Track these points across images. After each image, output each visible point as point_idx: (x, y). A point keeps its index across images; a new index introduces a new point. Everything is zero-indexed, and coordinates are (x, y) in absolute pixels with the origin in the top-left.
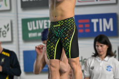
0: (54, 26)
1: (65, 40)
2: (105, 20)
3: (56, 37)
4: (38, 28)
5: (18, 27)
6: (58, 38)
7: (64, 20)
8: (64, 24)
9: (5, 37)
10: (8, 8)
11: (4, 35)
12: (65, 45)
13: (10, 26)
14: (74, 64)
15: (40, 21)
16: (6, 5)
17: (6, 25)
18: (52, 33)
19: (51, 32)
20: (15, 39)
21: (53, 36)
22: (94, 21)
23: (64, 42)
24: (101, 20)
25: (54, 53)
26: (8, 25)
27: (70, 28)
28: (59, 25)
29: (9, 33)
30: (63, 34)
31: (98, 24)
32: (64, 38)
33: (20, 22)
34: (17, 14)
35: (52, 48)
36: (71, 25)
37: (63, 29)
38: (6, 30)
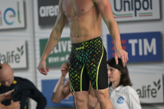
0: (77, 49)
1: (91, 66)
2: (146, 41)
3: (79, 63)
4: (60, 50)
5: (35, 50)
6: (83, 64)
7: (89, 41)
8: (89, 46)
9: (18, 62)
10: (22, 25)
11: (17, 60)
12: (91, 72)
13: (24, 49)
14: (102, 96)
15: (63, 42)
16: (19, 21)
17: (20, 48)
18: (75, 58)
19: (73, 56)
20: (31, 66)
21: (76, 62)
22: (133, 42)
23: (90, 68)
24: (140, 41)
25: (80, 83)
26: (22, 47)
27: (97, 51)
28: (83, 48)
29: (23, 58)
30: (89, 58)
31: (137, 45)
32: (89, 64)
33: (38, 43)
34: (34, 32)
35: (77, 77)
36: (98, 47)
37: (88, 53)
38: (20, 53)
